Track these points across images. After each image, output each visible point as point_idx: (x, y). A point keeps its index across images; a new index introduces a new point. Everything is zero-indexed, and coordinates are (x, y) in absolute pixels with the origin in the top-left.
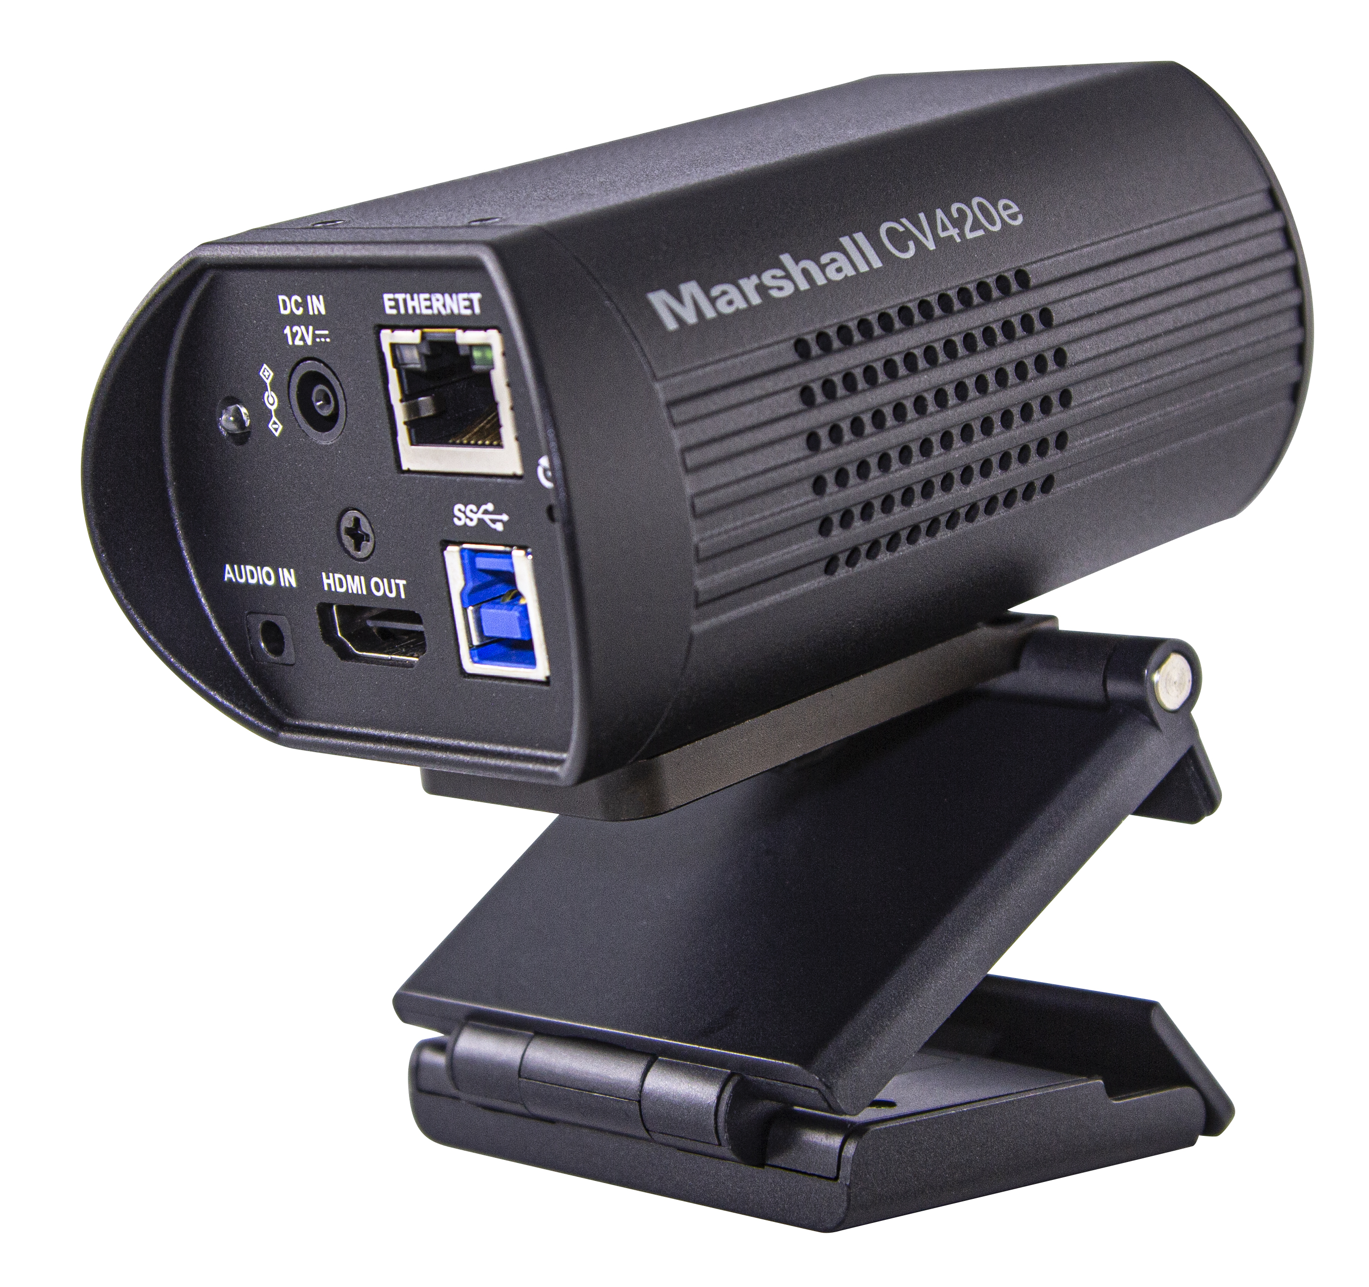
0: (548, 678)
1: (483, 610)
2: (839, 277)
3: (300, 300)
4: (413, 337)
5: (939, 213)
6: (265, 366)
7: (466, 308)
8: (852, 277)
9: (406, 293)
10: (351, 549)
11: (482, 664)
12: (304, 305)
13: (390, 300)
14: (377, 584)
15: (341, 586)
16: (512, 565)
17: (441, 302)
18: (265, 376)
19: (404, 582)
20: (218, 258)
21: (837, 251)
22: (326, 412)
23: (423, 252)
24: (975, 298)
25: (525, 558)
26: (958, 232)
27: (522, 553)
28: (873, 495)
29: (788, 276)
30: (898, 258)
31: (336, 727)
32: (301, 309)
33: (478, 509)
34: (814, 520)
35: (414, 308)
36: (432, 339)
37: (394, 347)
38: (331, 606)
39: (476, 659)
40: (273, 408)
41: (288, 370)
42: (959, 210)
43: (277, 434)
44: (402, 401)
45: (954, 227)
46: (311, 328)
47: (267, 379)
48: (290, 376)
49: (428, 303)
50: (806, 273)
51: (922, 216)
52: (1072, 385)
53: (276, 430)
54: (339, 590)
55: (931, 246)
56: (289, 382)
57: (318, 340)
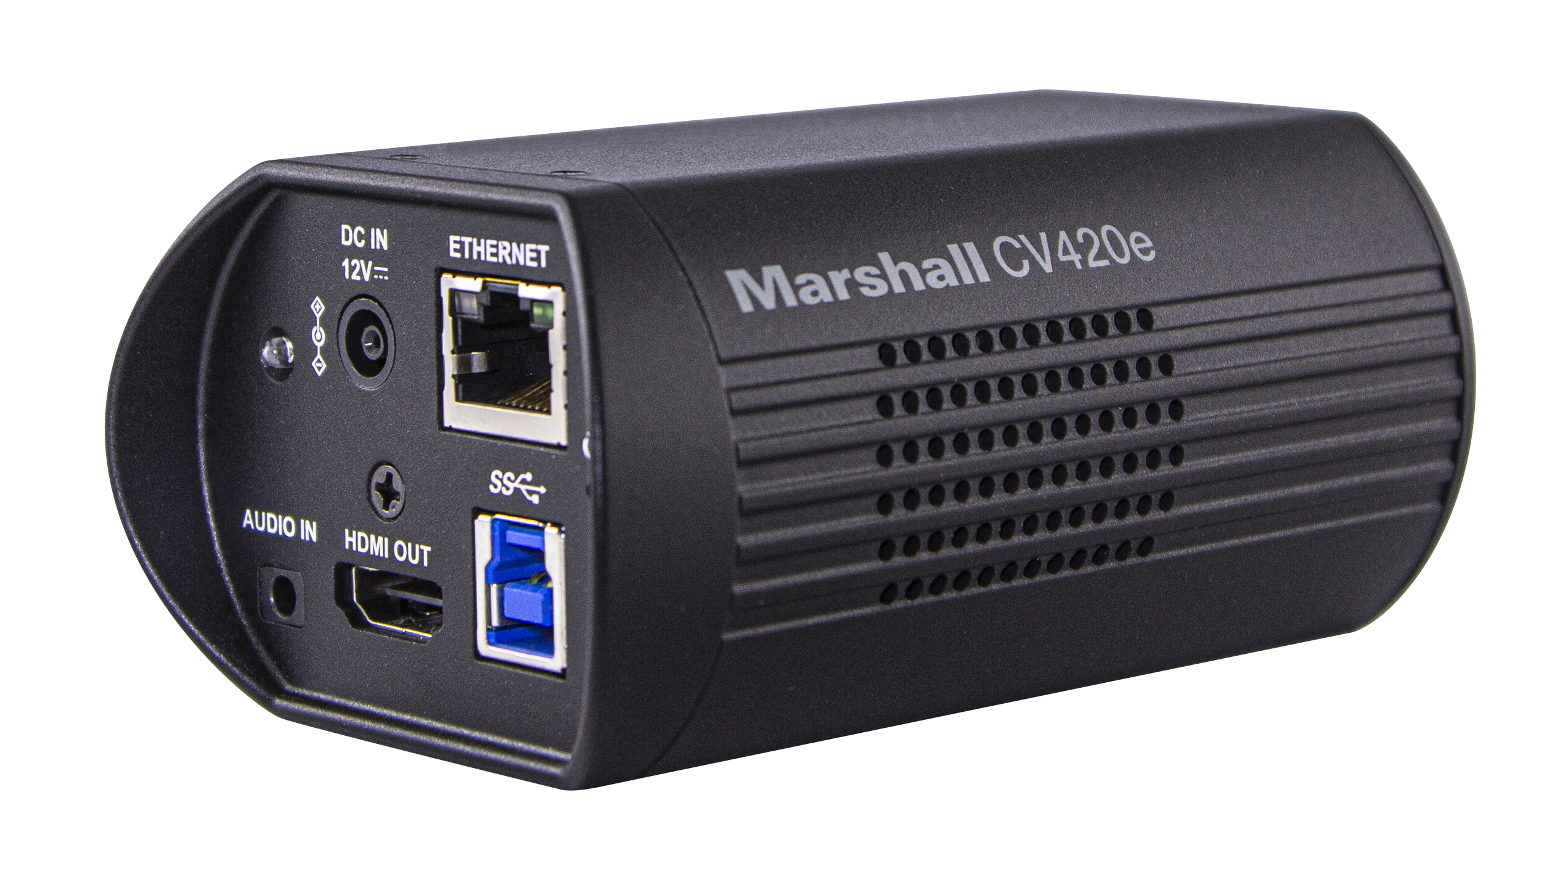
0: (564, 670)
1: (506, 589)
2: (940, 285)
3: (363, 232)
4: (474, 284)
5: (1063, 235)
6: (317, 298)
7: (532, 259)
8: (953, 287)
9: (473, 237)
10: (379, 505)
11: (497, 647)
12: (367, 237)
13: (455, 242)
14: (400, 548)
15: (363, 546)
16: (543, 542)
17: (508, 250)
18: (316, 309)
19: (429, 549)
20: (284, 177)
21: (942, 257)
22: (373, 356)
23: (496, 196)
24: (1088, 331)
25: (557, 536)
26: (1081, 258)
27: (555, 530)
28: (944, 524)
29: (884, 276)
30: (1009, 275)
31: (337, 700)
32: (363, 242)
33: (516, 478)
34: (875, 540)
35: (479, 253)
36: (493, 289)
37: (453, 292)
38: (351, 566)
39: (492, 640)
40: (319, 345)
41: (340, 306)
42: (1085, 236)
43: (319, 373)
44: (453, 352)
45: (1077, 253)
46: (370, 263)
47: (318, 313)
48: (342, 313)
49: (494, 250)
50: (903, 275)
51: (1043, 236)
52: (1186, 442)
53: (319, 368)
54: (360, 550)
55: (1048, 268)
56: (340, 319)
57: (376, 277)
